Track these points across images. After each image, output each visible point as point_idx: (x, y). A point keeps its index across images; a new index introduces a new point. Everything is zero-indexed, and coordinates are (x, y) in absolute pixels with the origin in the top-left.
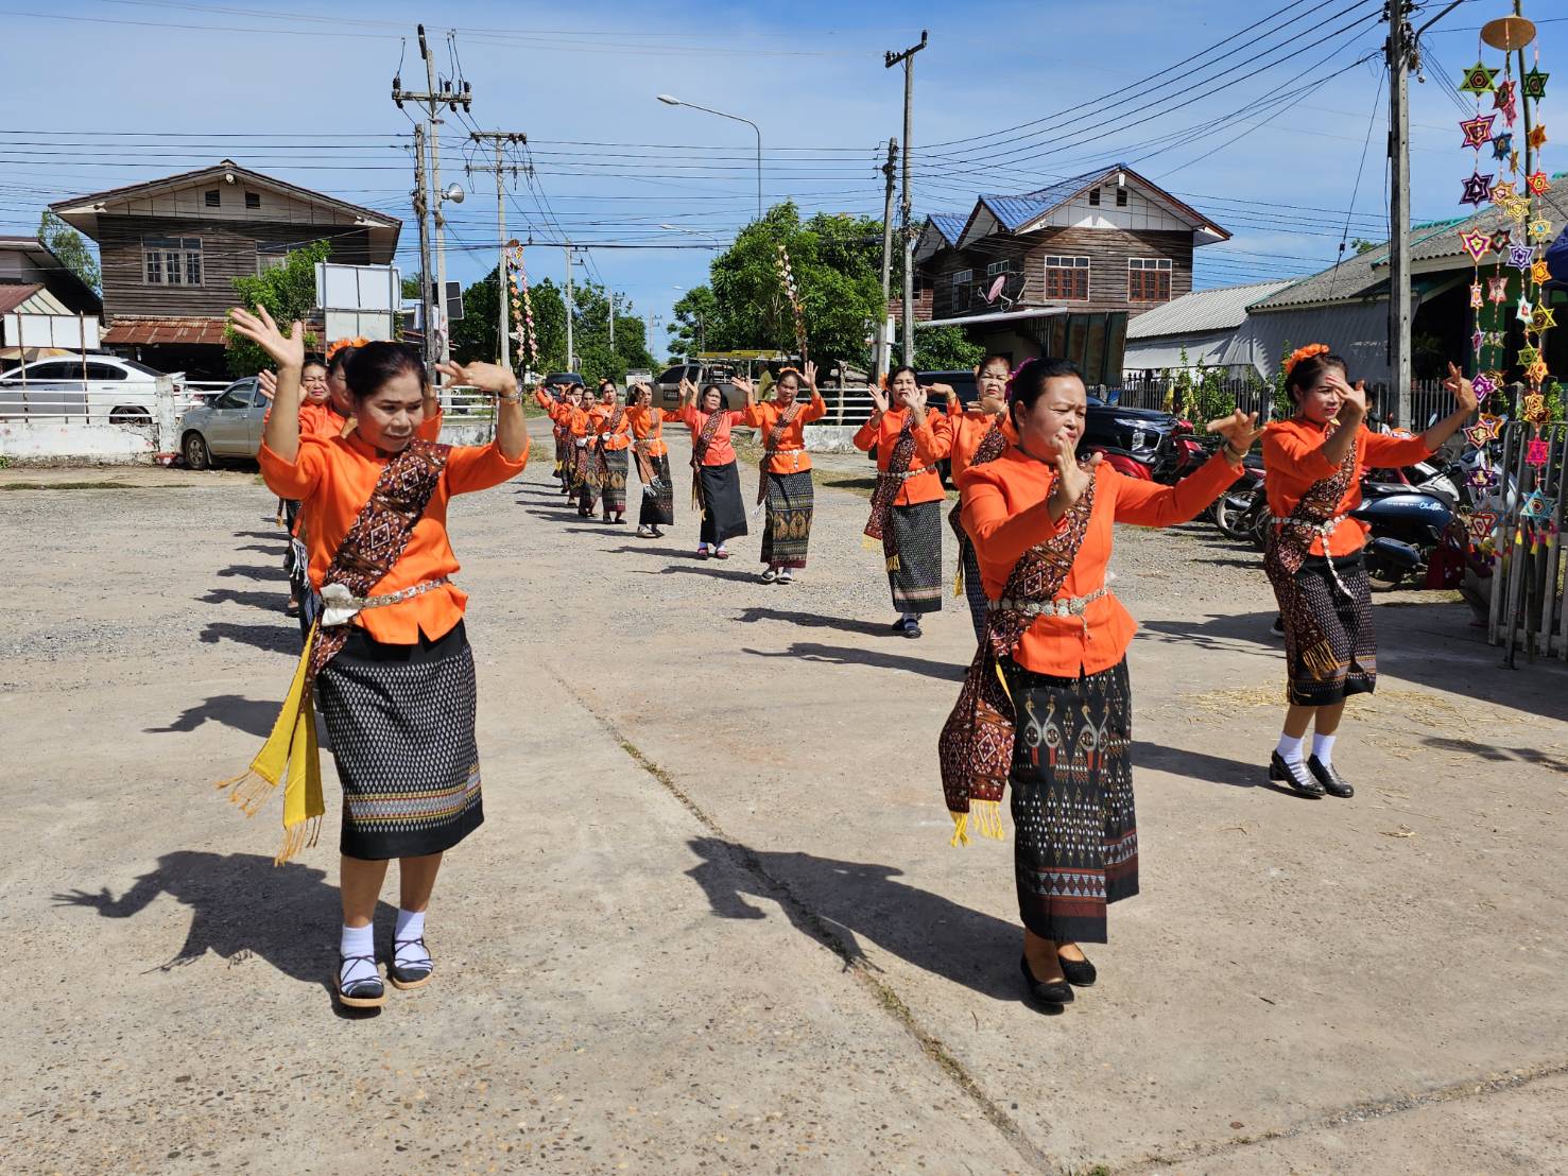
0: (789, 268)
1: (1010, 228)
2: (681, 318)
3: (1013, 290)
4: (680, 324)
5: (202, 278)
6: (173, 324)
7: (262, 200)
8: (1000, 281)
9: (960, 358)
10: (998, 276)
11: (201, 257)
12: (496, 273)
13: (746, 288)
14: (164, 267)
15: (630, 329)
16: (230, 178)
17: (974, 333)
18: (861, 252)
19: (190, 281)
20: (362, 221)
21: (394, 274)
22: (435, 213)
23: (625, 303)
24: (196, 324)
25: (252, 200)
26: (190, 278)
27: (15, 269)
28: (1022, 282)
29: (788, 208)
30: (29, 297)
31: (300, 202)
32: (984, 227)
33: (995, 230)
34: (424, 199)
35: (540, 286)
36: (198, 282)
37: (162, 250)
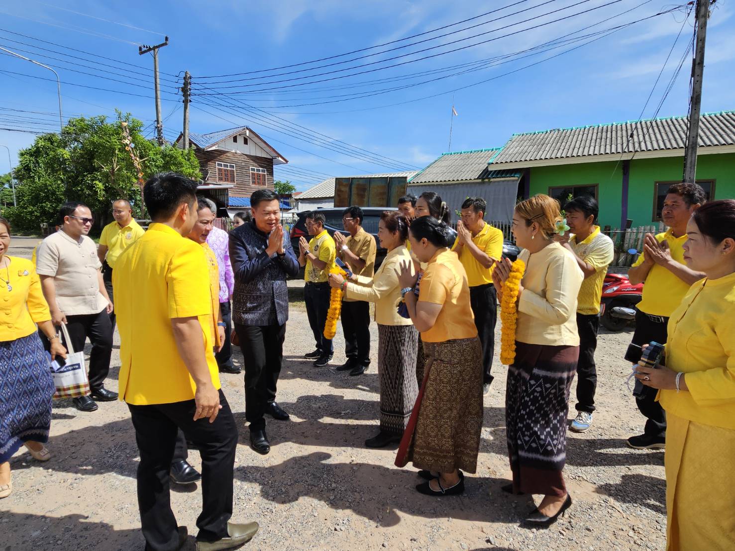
0: (130, 138)
1: (202, 147)
28: (207, 173)
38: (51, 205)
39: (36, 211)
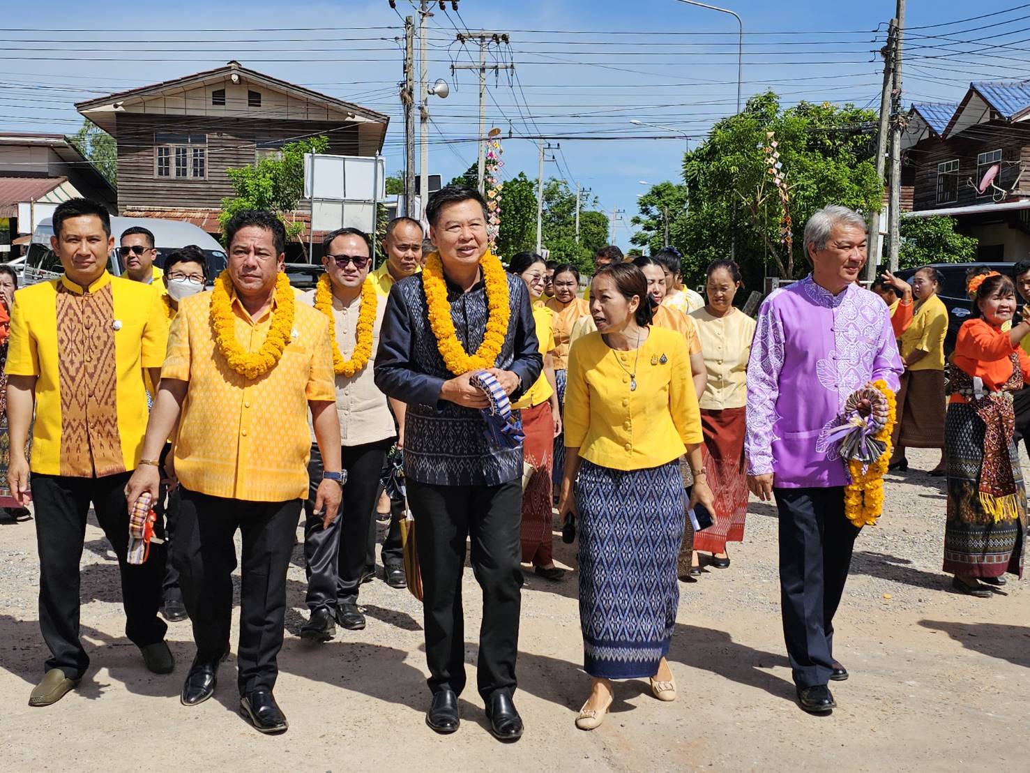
0: (777, 155)
1: (1005, 115)
2: (646, 211)
3: (1006, 180)
4: (644, 218)
5: (206, 171)
6: (178, 214)
7: (262, 98)
8: (993, 171)
9: (951, 250)
10: (990, 166)
11: (207, 151)
12: (475, 167)
13: (722, 179)
14: (173, 162)
15: (594, 222)
16: (235, 78)
17: (965, 224)
18: (846, 140)
19: (195, 175)
20: (353, 117)
21: (379, 164)
22: (421, 108)
23: (591, 198)
24: (198, 215)
25: (254, 99)
26: (195, 172)
27: (42, 162)
28: (1017, 171)
29: (769, 98)
30: (53, 189)
31: (297, 99)
32: (976, 115)
33: (986, 118)
34: (411, 90)
35: (516, 180)
36: (202, 175)
37: (171, 145)
38: (717, 253)
39: (693, 263)
